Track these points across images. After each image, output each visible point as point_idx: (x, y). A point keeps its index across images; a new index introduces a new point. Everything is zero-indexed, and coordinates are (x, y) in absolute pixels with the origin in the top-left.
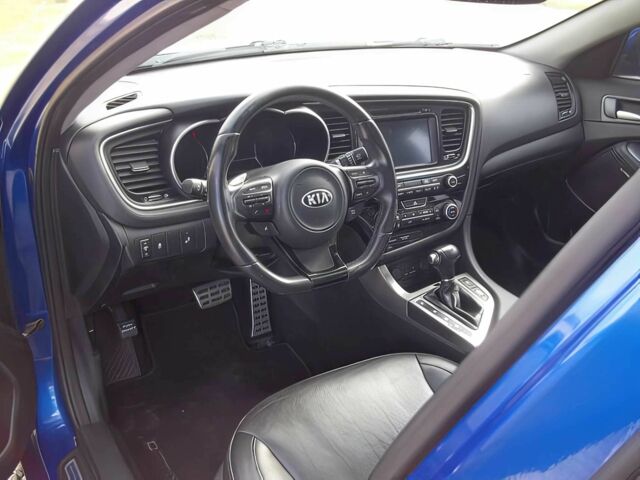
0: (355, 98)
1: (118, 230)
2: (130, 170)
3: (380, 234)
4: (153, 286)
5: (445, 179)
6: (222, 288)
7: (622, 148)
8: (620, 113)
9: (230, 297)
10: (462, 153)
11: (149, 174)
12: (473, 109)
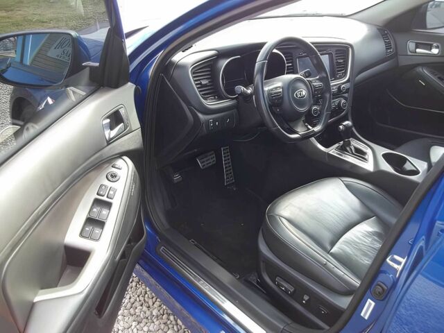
0: (313, 43)
1: (200, 116)
2: (201, 84)
3: (325, 114)
4: (196, 150)
5: (340, 87)
6: (211, 157)
7: (420, 69)
8: (418, 50)
9: (215, 162)
10: (346, 73)
11: (209, 86)
12: (350, 50)
